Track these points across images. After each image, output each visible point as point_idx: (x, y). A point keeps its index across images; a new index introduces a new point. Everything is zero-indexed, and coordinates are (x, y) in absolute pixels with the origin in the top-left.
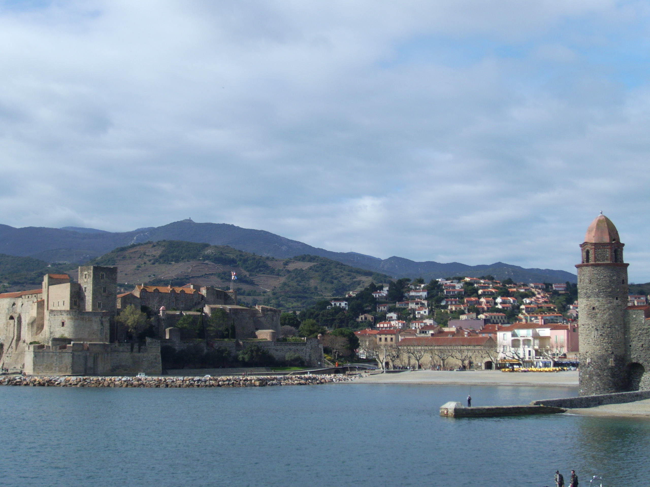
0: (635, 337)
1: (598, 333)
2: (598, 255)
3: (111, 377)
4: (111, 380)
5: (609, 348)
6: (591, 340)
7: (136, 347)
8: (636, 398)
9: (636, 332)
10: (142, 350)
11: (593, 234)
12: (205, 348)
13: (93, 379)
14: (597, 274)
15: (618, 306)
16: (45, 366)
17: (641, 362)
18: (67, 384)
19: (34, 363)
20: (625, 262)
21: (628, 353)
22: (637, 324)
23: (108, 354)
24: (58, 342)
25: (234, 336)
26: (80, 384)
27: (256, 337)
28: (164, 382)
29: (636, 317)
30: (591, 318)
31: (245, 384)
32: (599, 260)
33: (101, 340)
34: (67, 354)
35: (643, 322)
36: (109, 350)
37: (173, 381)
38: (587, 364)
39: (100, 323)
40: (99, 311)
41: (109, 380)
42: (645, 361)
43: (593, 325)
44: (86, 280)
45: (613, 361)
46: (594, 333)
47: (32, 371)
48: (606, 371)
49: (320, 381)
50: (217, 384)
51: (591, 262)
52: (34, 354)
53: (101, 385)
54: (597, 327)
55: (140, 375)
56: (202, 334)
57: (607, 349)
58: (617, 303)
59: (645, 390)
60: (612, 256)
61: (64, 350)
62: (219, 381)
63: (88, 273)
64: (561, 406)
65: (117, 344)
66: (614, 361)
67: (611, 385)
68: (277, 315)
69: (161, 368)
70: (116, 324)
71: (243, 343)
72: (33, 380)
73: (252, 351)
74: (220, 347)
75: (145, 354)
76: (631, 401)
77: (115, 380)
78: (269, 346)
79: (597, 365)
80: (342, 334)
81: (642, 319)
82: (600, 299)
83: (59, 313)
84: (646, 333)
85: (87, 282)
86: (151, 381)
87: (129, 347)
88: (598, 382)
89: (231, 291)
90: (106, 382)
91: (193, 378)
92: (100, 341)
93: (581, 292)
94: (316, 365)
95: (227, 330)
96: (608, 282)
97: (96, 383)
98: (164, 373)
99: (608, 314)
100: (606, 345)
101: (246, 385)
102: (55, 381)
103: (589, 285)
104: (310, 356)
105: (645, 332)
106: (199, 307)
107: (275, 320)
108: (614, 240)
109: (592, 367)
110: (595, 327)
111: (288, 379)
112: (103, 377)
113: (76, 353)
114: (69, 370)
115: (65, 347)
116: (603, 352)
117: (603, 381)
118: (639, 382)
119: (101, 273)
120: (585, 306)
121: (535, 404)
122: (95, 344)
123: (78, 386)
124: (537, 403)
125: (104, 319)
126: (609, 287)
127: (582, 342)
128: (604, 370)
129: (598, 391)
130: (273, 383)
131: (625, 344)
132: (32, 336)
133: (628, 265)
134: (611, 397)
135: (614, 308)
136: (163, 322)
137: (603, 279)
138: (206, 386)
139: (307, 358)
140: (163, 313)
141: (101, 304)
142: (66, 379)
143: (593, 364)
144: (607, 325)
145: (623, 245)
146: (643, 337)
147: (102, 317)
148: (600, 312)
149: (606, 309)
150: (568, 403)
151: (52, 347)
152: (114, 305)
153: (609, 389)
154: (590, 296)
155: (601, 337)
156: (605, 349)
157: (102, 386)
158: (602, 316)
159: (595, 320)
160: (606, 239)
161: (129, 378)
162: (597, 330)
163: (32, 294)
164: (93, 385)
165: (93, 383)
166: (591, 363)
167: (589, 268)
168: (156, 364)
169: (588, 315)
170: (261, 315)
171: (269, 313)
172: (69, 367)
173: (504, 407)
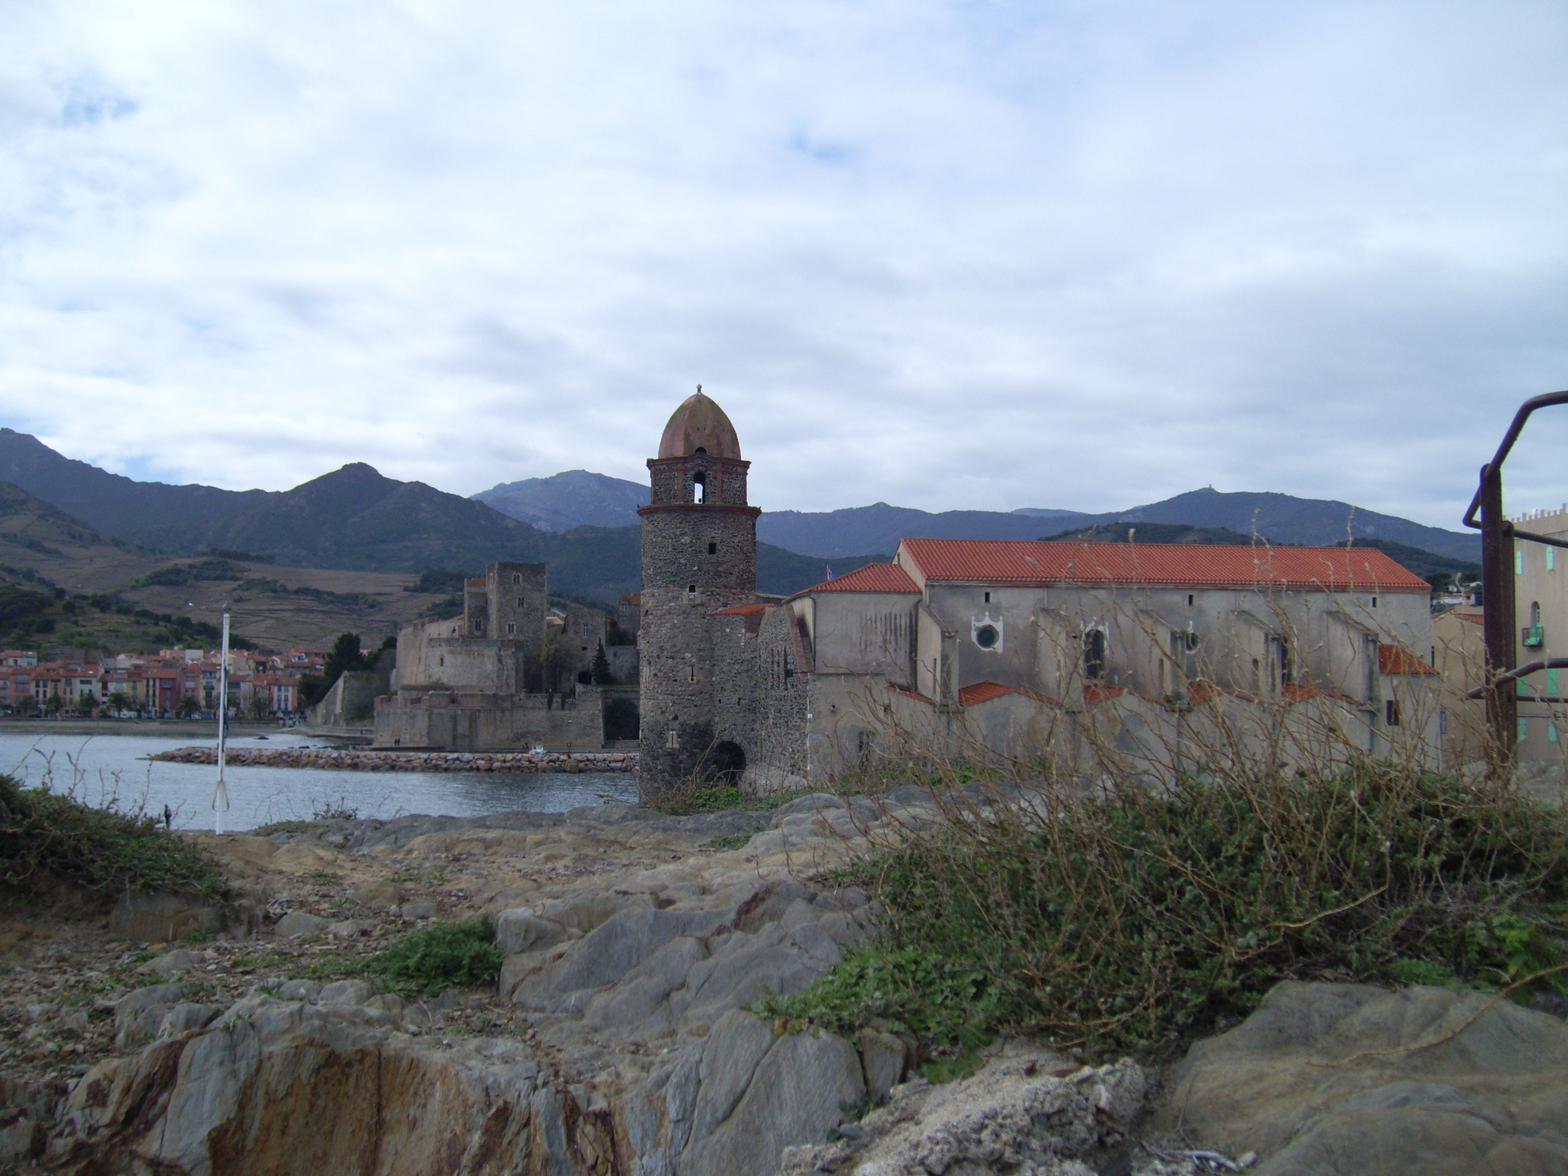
0: (729, 680)
2: (660, 488)
5: (668, 706)
10: (567, 706)
15: (694, 606)
16: (390, 732)
17: (737, 740)
21: (716, 719)
23: (503, 711)
24: (412, 692)
29: (731, 632)
34: (420, 712)
35: (743, 644)
36: (507, 705)
39: (496, 659)
42: (745, 738)
43: (644, 652)
44: (491, 587)
45: (675, 737)
46: (644, 670)
48: (661, 760)
54: (650, 657)
58: (692, 600)
60: (684, 488)
61: (417, 705)
63: (493, 574)
65: (525, 695)
66: (679, 736)
69: (602, 737)
75: (574, 713)
79: (648, 745)
81: (743, 638)
82: (657, 590)
83: (437, 644)
84: (747, 671)
85: (492, 590)
87: (545, 701)
88: (648, 786)
92: (489, 690)
96: (669, 549)
99: (667, 624)
100: (664, 699)
105: (744, 667)
108: (698, 451)
109: (643, 749)
110: (646, 657)
113: (436, 711)
114: (423, 739)
115: (418, 701)
116: (658, 716)
117: (655, 784)
119: (515, 574)
122: (474, 696)
125: (502, 653)
126: (672, 563)
128: (656, 757)
131: (710, 696)
135: (685, 612)
137: (661, 542)
141: (515, 627)
144: (665, 652)
146: (742, 681)
147: (499, 650)
148: (654, 621)
149: (666, 614)
151: (401, 699)
152: (541, 629)
154: (644, 584)
155: (653, 680)
156: (662, 708)
158: (657, 631)
159: (648, 639)
162: (649, 663)
166: (642, 740)
167: (643, 519)
168: (593, 730)
172: (423, 734)
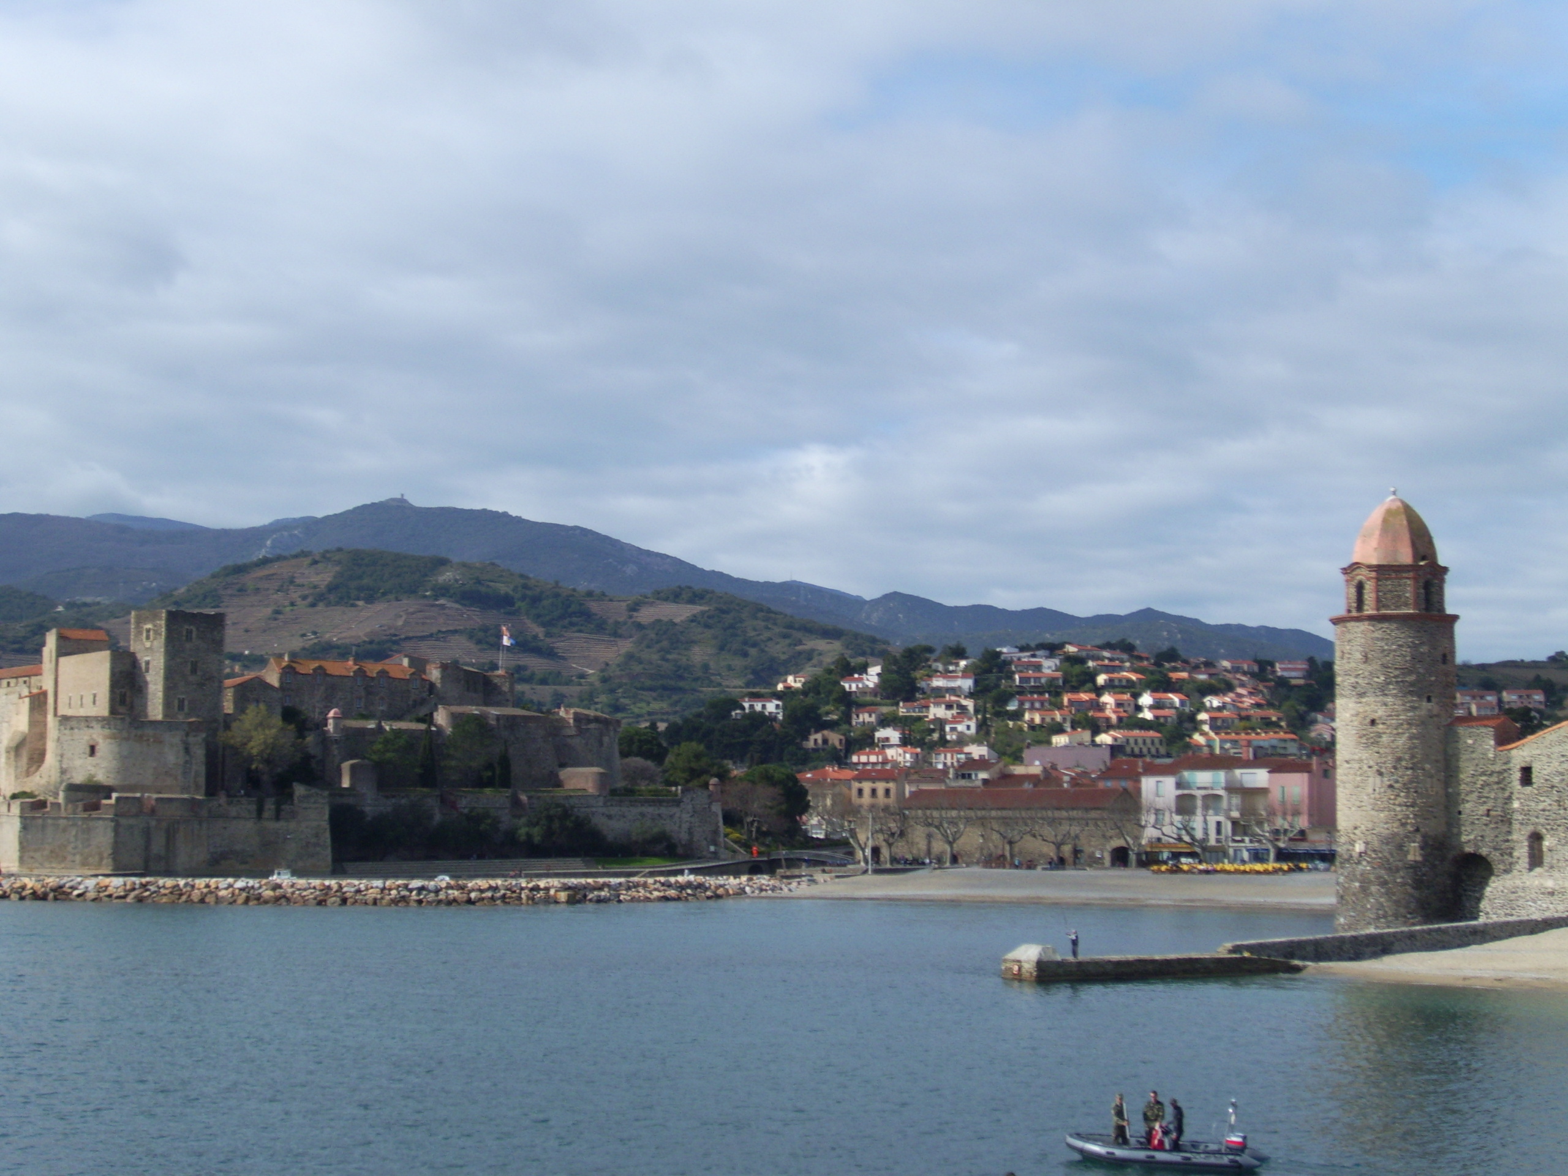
0: (1472, 792)
1: (1382, 781)
2: (1385, 594)
3: (207, 880)
4: (207, 886)
5: (1408, 818)
6: (1365, 797)
7: (270, 806)
8: (1471, 938)
9: (1473, 780)
10: (283, 814)
11: (1374, 542)
12: (437, 811)
13: (165, 883)
14: (1382, 639)
15: (1431, 717)
16: (46, 853)
17: (1484, 851)
18: (102, 895)
19: (21, 843)
20: (1450, 610)
21: (1455, 831)
22: (1476, 761)
23: (200, 823)
24: (80, 795)
25: (505, 781)
26: (133, 894)
27: (559, 784)
28: (337, 891)
29: (1474, 743)
30: (1367, 746)
31: (533, 899)
32: (1386, 607)
33: (184, 789)
34: (101, 822)
35: (1491, 755)
36: (204, 813)
37: (359, 891)
38: (1355, 855)
39: (181, 747)
40: (181, 718)
41: (203, 885)
42: (1495, 849)
43: (1371, 763)
44: (148, 644)
45: (1418, 849)
46: (1374, 781)
47: (17, 864)
48: (1401, 873)
49: (714, 892)
50: (465, 899)
51: (1369, 610)
52: (21, 823)
53: (184, 898)
54: (1381, 767)
55: (279, 874)
56: (429, 776)
57: (1403, 821)
58: (1429, 710)
59: (1494, 919)
60: (1417, 596)
61: (95, 814)
62: (470, 891)
63: (155, 626)
64: (1292, 956)
65: (222, 799)
66: (1422, 848)
67: (1413, 906)
68: (612, 733)
69: (330, 858)
70: (220, 753)
71: (530, 798)
72: (17, 885)
73: (550, 818)
74: (472, 809)
75: (292, 825)
76: (1459, 946)
77: (217, 888)
78: (593, 807)
79: (1380, 858)
80: (768, 779)
81: (1488, 750)
82: (1390, 700)
83: (83, 724)
84: (1498, 783)
85: (151, 648)
86: (305, 890)
87: (253, 807)
88: (1382, 900)
89: (500, 672)
90: (196, 891)
91: (406, 882)
92: (182, 793)
93: (1343, 681)
94: (704, 853)
95: (489, 766)
96: (1408, 658)
97: (171, 893)
98: (338, 870)
99: (1407, 735)
100: (1402, 811)
101: (537, 900)
102: (73, 888)
103: (1363, 666)
104: (690, 832)
105: (1494, 779)
106: (423, 711)
107: (605, 745)
108: (1423, 558)
109: (1368, 862)
110: (1376, 768)
111: (636, 886)
112: (190, 880)
113: (123, 821)
114: (105, 862)
115: (96, 807)
116: (1395, 828)
117: (1394, 898)
118: (1479, 900)
119: (186, 627)
120: (1353, 715)
121: (1230, 952)
122: (171, 800)
123: (129, 900)
124: (1237, 949)
125: (191, 739)
126: (1410, 672)
127: (1346, 802)
128: (1398, 870)
129: (1382, 920)
130: (600, 896)
131: (1447, 807)
132: (17, 777)
133: (1455, 618)
134: (1411, 936)
135: (1423, 723)
136: (335, 746)
137: (1395, 651)
138: (440, 902)
139: (684, 836)
140: (336, 726)
141: (186, 703)
142: (98, 884)
143: (1370, 856)
144: (1404, 763)
145: (1445, 570)
146: (1489, 792)
147: (187, 735)
148: (1388, 731)
149: (1402, 724)
150: (1310, 949)
151: (66, 805)
152: (217, 706)
153: (1409, 916)
154: (1364, 693)
155: (1389, 791)
156: (1400, 820)
157: (186, 901)
158: (1393, 741)
159: (1376, 749)
160: (1405, 556)
161: (251, 882)
162: (1381, 774)
163: (16, 678)
164: (164, 900)
165: (165, 895)
166: (1365, 853)
167: (1364, 626)
168: (318, 849)
169: (1360, 737)
170: (572, 732)
171: (592, 726)
172: (105, 855)
173: (1157, 957)
